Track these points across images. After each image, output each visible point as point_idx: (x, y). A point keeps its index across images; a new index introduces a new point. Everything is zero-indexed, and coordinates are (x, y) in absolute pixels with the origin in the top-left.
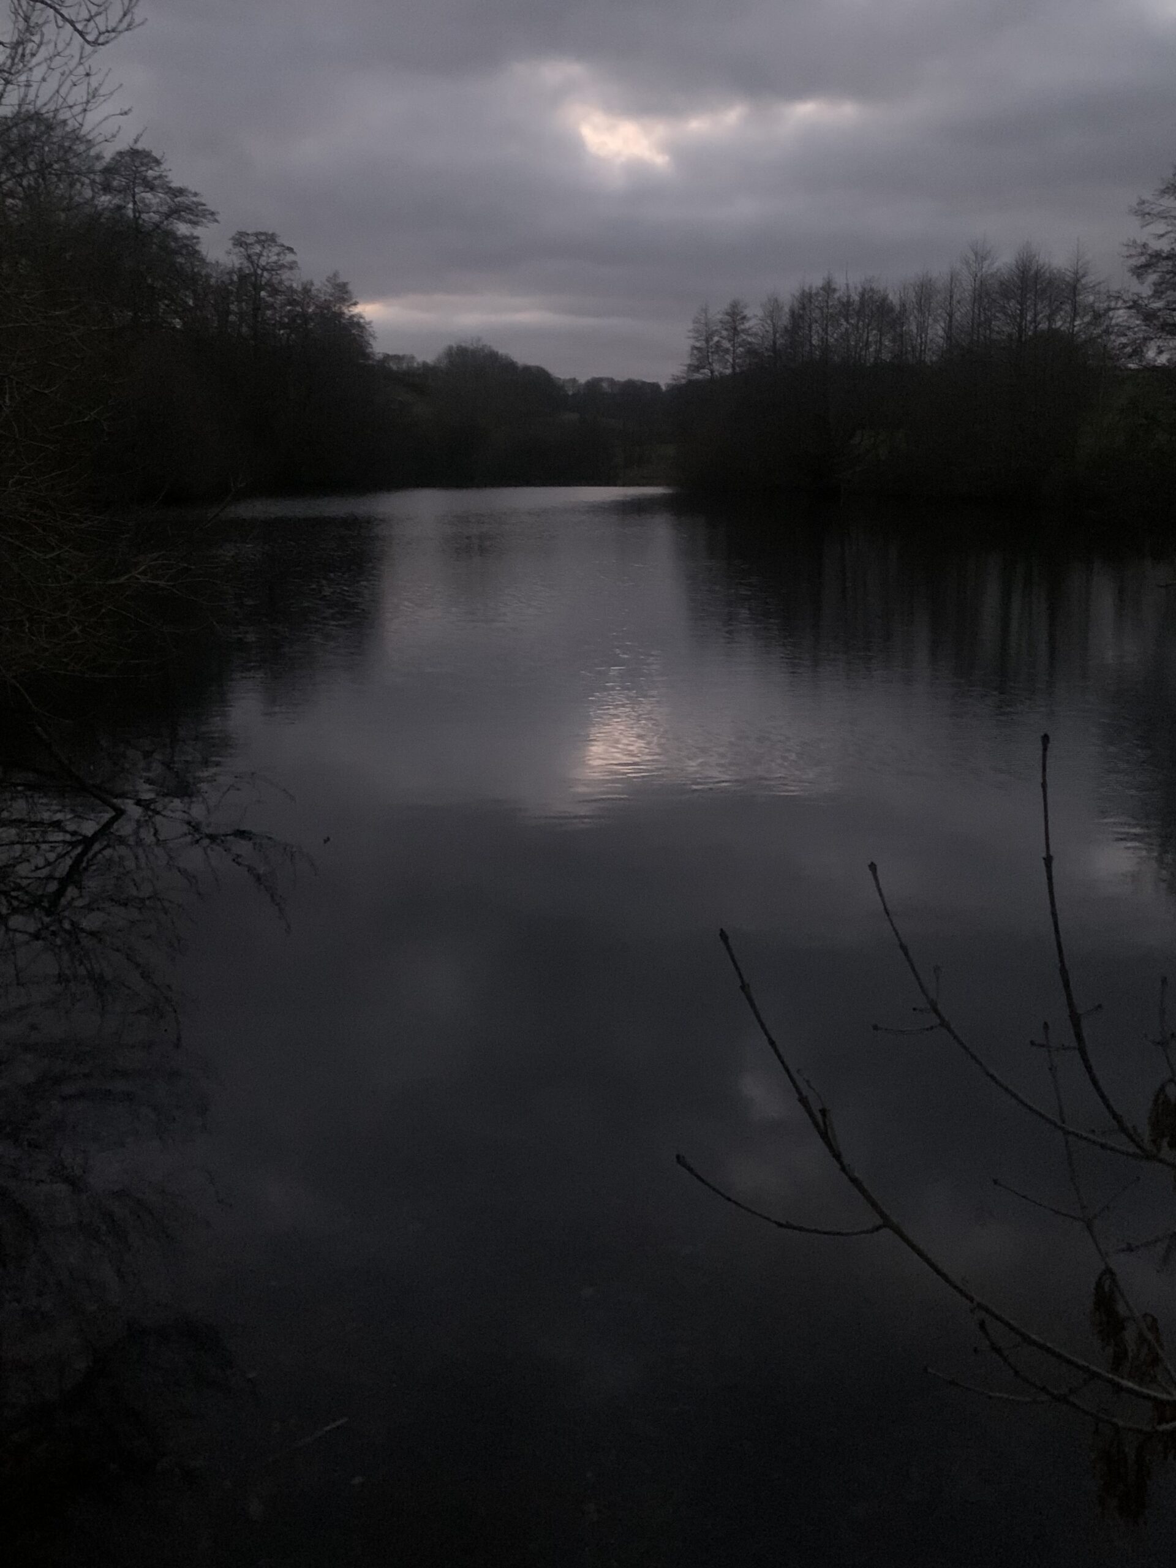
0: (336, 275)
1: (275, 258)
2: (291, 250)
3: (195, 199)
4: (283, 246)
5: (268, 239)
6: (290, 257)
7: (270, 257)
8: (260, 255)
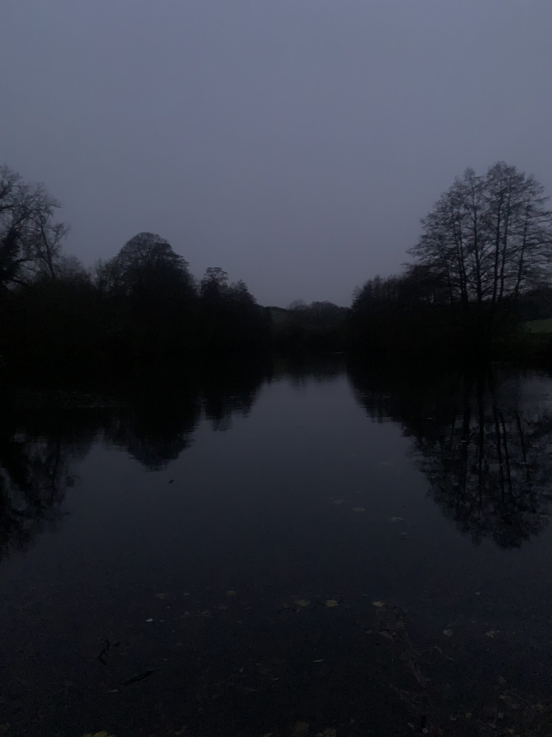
0: (241, 280)
1: (220, 276)
2: (226, 273)
3: (182, 258)
4: (223, 272)
5: (218, 270)
6: (225, 275)
7: (218, 276)
8: (215, 275)
